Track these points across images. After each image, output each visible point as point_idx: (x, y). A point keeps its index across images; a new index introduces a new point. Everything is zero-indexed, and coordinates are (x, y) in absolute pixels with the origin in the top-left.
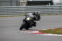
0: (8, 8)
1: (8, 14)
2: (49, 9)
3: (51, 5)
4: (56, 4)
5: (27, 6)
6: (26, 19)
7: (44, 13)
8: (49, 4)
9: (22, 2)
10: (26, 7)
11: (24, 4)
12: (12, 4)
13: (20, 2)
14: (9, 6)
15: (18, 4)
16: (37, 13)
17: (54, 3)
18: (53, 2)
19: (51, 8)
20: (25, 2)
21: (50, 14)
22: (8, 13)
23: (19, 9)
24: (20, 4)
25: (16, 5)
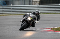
0: (21, 6)
1: (21, 13)
5: (39, 4)
6: (26, 18)
7: (56, 12)
9: (35, 1)
10: (38, 6)
11: (37, 3)
12: (25, 3)
13: (33, 1)
14: (22, 5)
15: (31, 3)
16: (38, 12)
20: (38, 1)
22: (21, 11)
23: (32, 8)
24: (33, 3)
25: (29, 4)
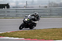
2: (5, 12)
3: (7, 8)
4: (12, 8)
8: (6, 7)
17: (10, 7)
18: (9, 5)
19: (7, 12)
21: (6, 17)
